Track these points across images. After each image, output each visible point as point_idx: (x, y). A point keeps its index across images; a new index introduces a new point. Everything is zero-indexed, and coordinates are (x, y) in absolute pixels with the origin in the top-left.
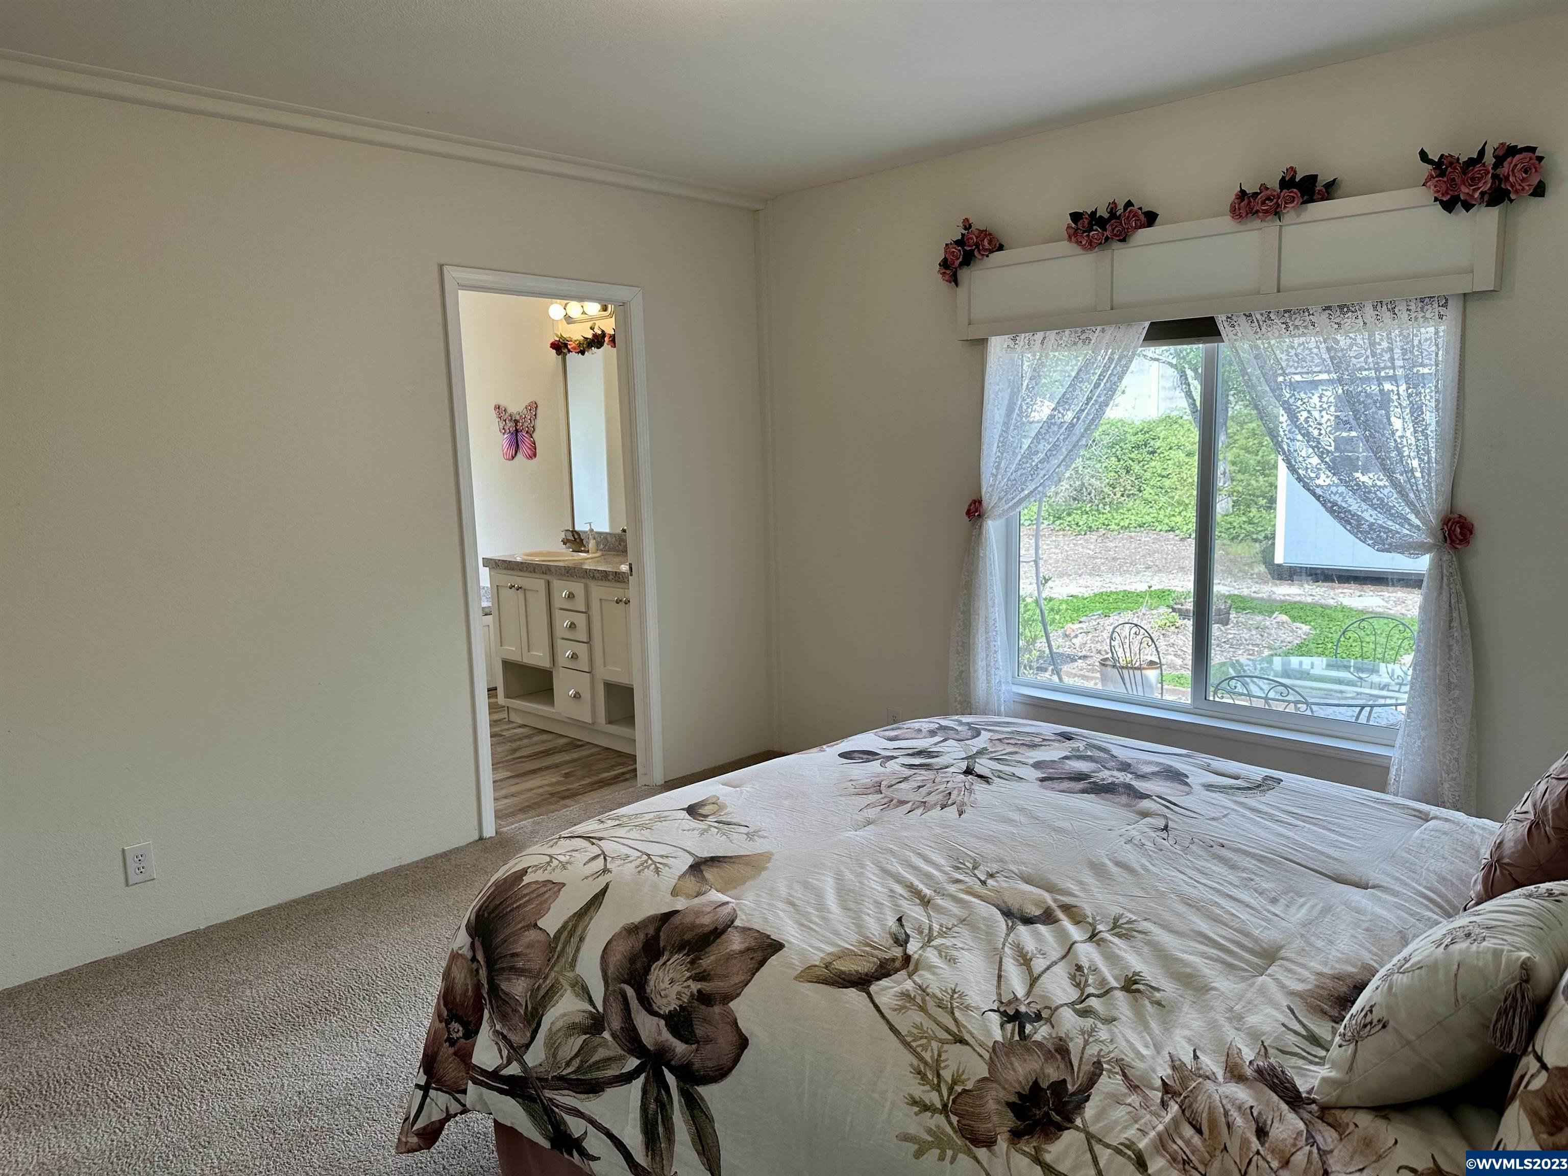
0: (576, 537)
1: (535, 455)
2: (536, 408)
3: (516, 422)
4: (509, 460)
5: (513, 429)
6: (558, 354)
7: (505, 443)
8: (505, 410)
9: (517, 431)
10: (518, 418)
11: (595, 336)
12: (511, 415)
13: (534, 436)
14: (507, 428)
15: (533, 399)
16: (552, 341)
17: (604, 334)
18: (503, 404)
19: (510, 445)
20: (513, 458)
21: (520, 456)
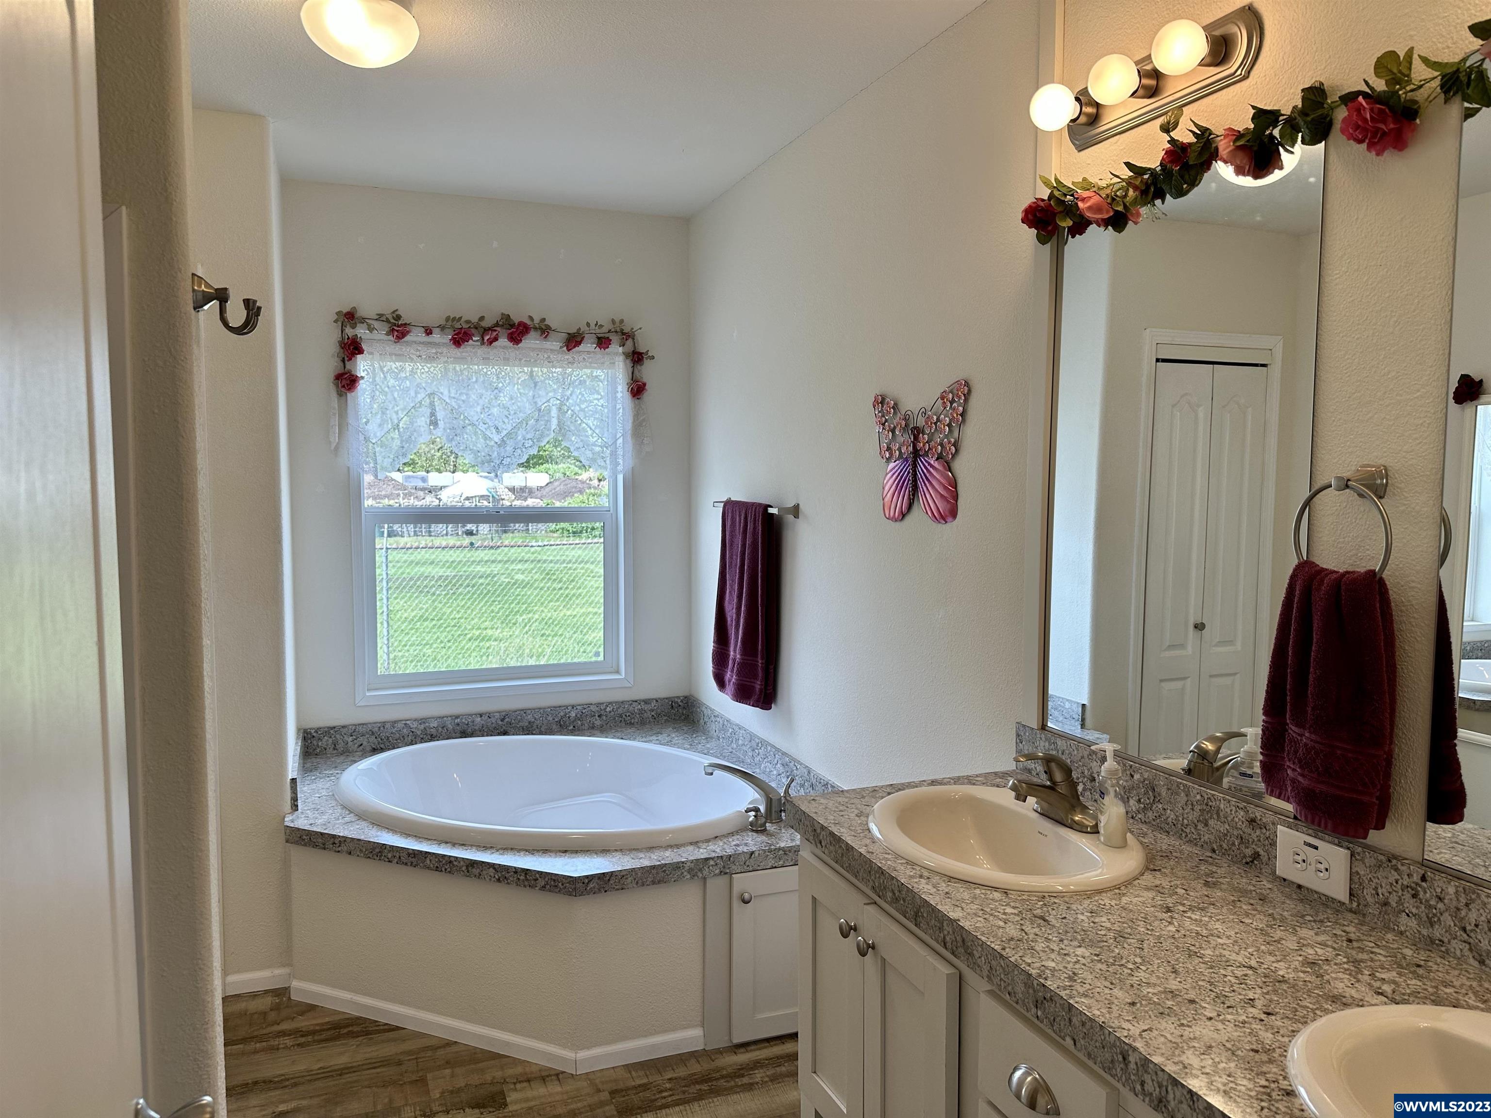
0: (1058, 776)
1: (953, 513)
2: (967, 396)
3: (917, 432)
4: (895, 519)
5: (907, 450)
6: (1042, 240)
7: (890, 482)
8: (895, 407)
9: (916, 454)
10: (921, 422)
11: (1177, 151)
12: (906, 419)
13: (957, 465)
14: (895, 447)
15: (959, 375)
16: (1027, 201)
17: (1204, 135)
18: (894, 390)
19: (899, 487)
20: (903, 516)
21: (918, 512)
